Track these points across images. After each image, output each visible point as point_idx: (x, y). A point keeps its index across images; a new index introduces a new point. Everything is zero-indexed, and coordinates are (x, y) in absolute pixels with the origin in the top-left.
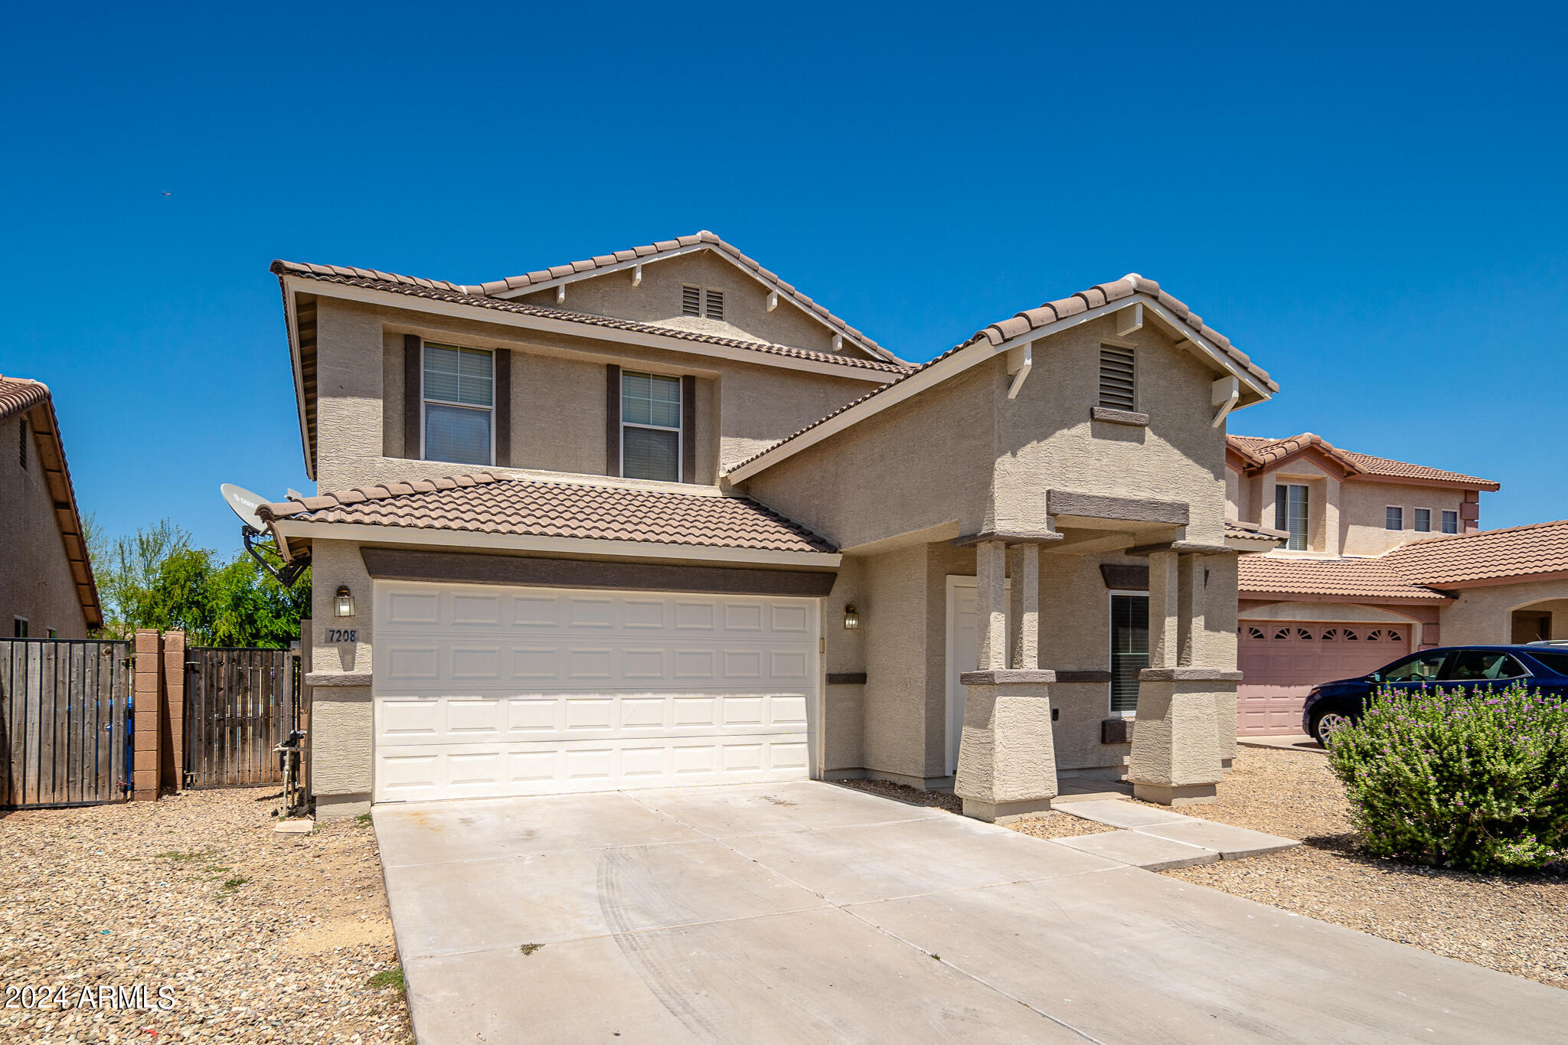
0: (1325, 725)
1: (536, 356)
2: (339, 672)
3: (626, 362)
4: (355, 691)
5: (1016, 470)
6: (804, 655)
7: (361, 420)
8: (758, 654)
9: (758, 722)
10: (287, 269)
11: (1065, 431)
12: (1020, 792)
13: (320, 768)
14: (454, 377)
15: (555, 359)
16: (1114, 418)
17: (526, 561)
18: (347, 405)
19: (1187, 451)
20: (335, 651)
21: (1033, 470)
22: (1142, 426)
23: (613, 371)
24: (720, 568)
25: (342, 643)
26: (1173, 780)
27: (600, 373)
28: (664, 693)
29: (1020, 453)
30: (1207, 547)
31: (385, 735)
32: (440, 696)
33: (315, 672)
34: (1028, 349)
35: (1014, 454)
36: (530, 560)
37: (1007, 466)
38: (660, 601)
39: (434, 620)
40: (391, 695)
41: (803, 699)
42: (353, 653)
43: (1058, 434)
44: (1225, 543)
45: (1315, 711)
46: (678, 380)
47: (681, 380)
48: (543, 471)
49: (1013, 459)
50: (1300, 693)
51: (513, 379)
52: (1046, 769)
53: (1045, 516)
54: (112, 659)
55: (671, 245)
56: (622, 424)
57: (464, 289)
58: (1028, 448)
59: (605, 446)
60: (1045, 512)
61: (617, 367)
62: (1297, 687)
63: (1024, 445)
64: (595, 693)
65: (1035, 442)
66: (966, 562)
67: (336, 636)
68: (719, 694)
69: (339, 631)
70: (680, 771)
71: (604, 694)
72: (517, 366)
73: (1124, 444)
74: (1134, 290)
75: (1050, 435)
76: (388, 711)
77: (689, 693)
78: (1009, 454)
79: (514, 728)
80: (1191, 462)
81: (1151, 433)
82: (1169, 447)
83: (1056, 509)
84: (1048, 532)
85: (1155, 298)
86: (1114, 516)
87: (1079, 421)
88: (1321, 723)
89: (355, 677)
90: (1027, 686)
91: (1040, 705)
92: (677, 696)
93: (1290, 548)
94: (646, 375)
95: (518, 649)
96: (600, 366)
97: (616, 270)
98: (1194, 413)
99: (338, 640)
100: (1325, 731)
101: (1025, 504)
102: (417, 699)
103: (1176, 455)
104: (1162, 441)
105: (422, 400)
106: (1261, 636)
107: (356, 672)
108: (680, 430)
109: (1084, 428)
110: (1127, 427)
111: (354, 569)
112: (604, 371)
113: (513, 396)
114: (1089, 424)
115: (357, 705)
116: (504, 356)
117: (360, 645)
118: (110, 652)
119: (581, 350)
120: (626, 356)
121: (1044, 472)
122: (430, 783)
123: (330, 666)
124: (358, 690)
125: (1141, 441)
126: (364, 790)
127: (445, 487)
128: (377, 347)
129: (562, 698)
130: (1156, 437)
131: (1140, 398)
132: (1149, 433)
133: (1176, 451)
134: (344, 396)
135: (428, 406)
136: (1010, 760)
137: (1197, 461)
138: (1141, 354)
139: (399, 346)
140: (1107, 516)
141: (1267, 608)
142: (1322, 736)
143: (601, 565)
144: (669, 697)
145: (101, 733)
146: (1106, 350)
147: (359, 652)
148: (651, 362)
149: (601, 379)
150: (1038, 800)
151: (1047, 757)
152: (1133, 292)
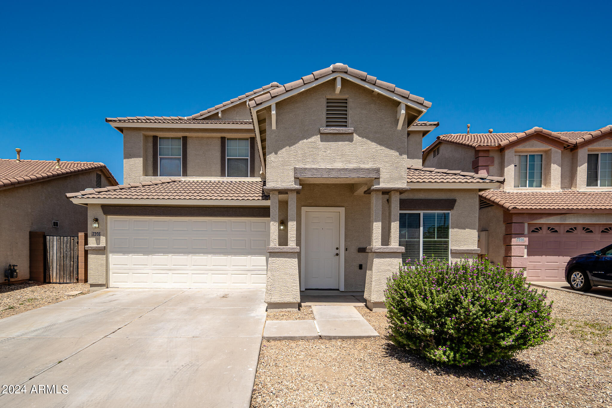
0: (574, 278)
1: (196, 137)
2: (96, 245)
3: (227, 135)
4: (100, 251)
5: (277, 160)
6: (265, 240)
7: (136, 165)
8: (245, 240)
9: (246, 266)
10: (108, 120)
11: (305, 141)
12: (279, 299)
13: (90, 275)
14: (168, 148)
15: (202, 137)
16: (331, 132)
17: (153, 208)
18: (132, 161)
19: (380, 142)
20: (94, 239)
21: (287, 159)
22: (352, 133)
23: (223, 139)
24: (226, 208)
25: (96, 236)
26: (372, 299)
27: (219, 140)
28: (208, 254)
29: (279, 153)
30: (392, 188)
31: (112, 266)
32: (129, 254)
33: (89, 245)
34: (274, 107)
35: (276, 153)
36: (155, 208)
37: (272, 159)
38: (206, 221)
39: (127, 229)
40: (114, 253)
41: (265, 258)
42: (100, 239)
43: (300, 142)
44: (407, 186)
45: (570, 271)
46: (248, 139)
47: (249, 139)
48: (194, 177)
49: (275, 156)
50: (564, 261)
51: (188, 146)
52: (294, 290)
53: (293, 179)
54: (74, 241)
55: (260, 90)
56: (227, 158)
57: (186, 118)
58: (284, 150)
59: (220, 166)
60: (293, 177)
61: (225, 138)
62: (565, 257)
63: (282, 149)
64: (182, 254)
65: (288, 147)
66: (312, 201)
67: (94, 234)
68: (230, 255)
69: (95, 233)
70: (214, 283)
71: (185, 254)
72: (189, 141)
73: (340, 143)
74: (332, 71)
75: (296, 143)
76: (114, 259)
77: (217, 254)
78: (273, 153)
79: (154, 265)
80: (383, 148)
81: (358, 137)
82: (369, 142)
83: (298, 176)
84: (294, 186)
85: (346, 73)
86: (332, 176)
87: (313, 135)
88: (573, 276)
89: (100, 247)
90: (285, 254)
91: (292, 262)
92: (212, 255)
93: (529, 186)
94: (236, 139)
95: (155, 238)
96: (218, 138)
97: (239, 103)
98: (385, 124)
99: (95, 235)
100: (574, 281)
101: (282, 174)
102: (122, 254)
103: (374, 145)
104: (365, 140)
105: (159, 157)
106: (556, 231)
107: (100, 246)
108: (249, 158)
109: (316, 138)
110: (342, 135)
111: (99, 213)
112: (220, 140)
113: (188, 152)
114: (319, 136)
115: (101, 256)
116: (185, 139)
117: (101, 237)
118: (73, 239)
119: (208, 133)
120: (224, 133)
121: (293, 160)
122: (127, 282)
123: (93, 243)
124: (102, 251)
125: (351, 140)
126: (103, 283)
127: (146, 185)
128: (141, 141)
129: (170, 255)
130: (360, 138)
131: (349, 121)
132: (355, 136)
133: (373, 143)
134: (131, 158)
135: (161, 159)
136: (275, 285)
137: (387, 147)
138: (350, 100)
139: (151, 140)
140: (328, 177)
141: (559, 217)
142: (573, 283)
143: (180, 208)
144: (210, 256)
145: (71, 263)
146: (329, 101)
147: (101, 239)
148: (233, 134)
149: (219, 142)
150: (289, 303)
151: (295, 285)
152: (331, 72)
